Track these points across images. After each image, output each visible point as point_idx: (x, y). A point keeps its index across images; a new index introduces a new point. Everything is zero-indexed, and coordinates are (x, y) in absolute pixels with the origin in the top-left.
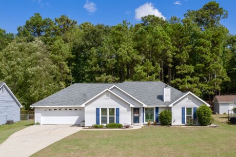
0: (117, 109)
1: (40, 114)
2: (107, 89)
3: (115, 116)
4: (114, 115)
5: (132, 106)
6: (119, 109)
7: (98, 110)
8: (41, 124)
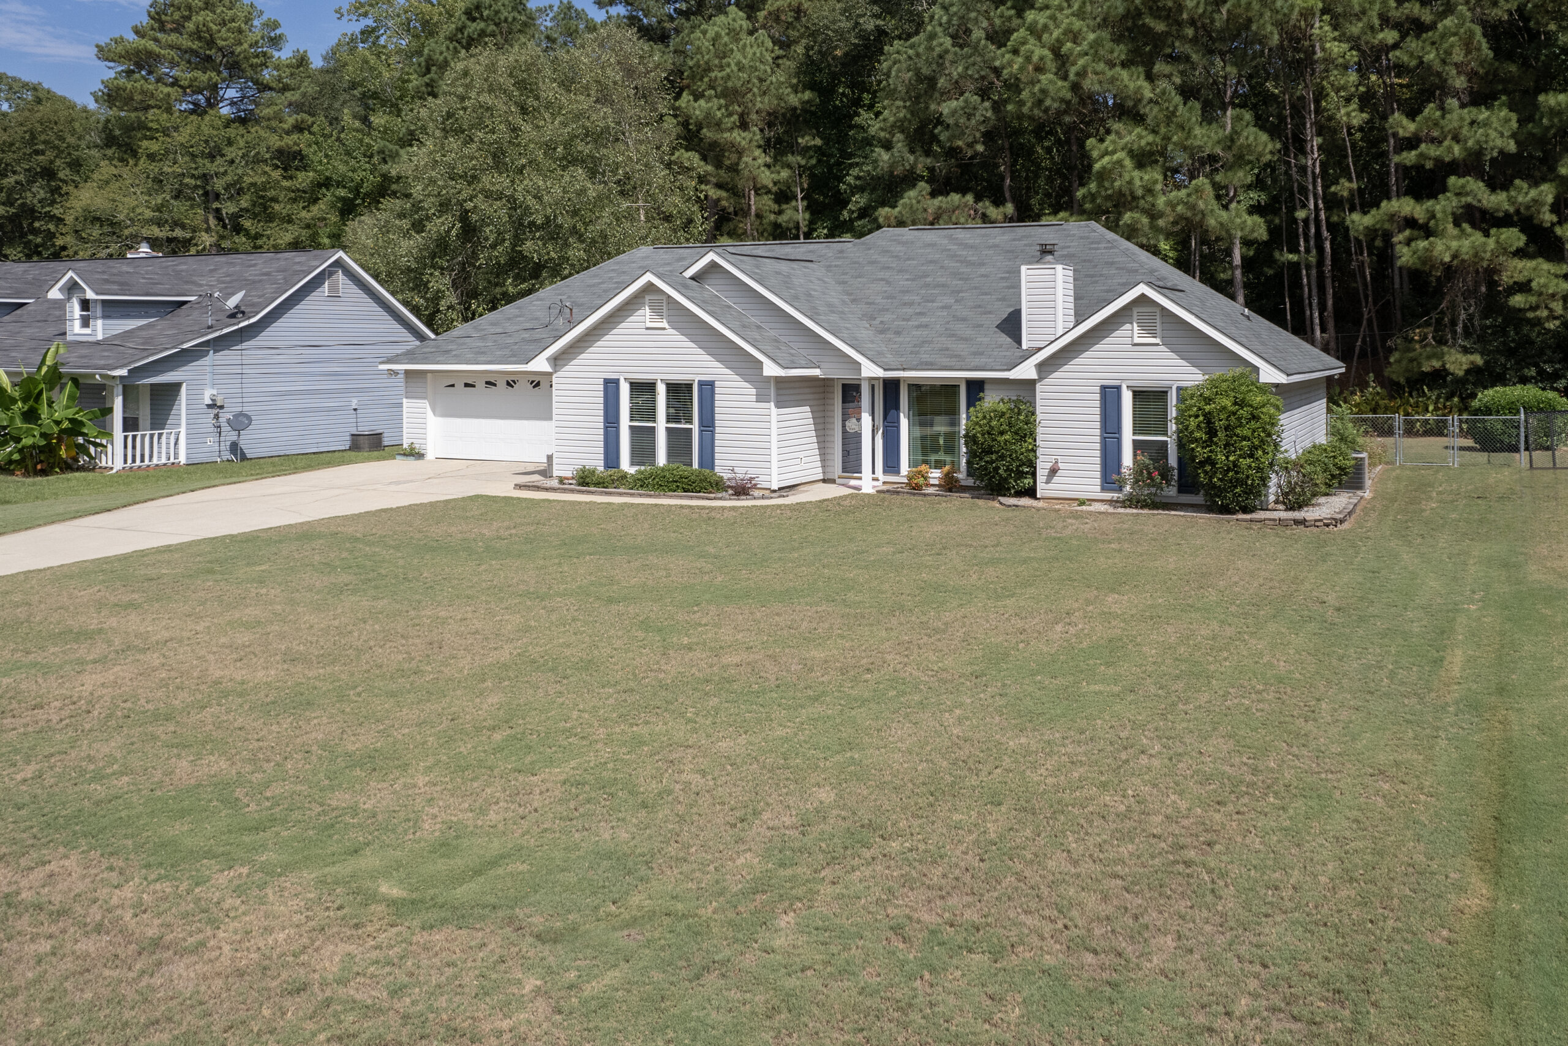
0: (701, 384)
1: (425, 405)
2: (649, 277)
3: (695, 427)
4: (690, 421)
5: (771, 369)
6: (711, 384)
7: (611, 386)
8: (430, 455)
